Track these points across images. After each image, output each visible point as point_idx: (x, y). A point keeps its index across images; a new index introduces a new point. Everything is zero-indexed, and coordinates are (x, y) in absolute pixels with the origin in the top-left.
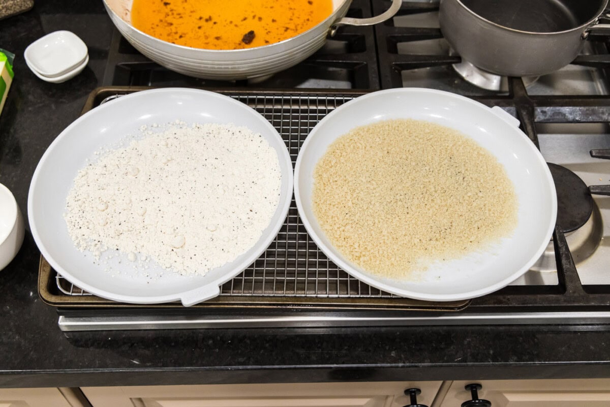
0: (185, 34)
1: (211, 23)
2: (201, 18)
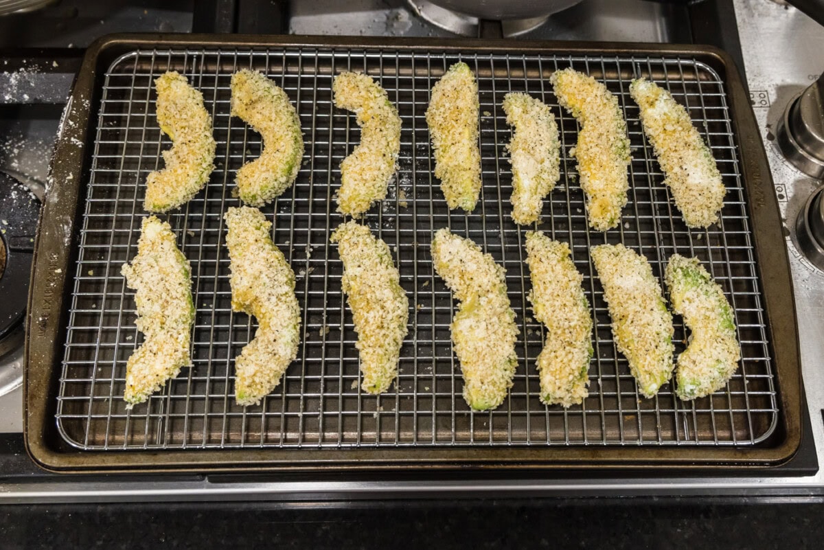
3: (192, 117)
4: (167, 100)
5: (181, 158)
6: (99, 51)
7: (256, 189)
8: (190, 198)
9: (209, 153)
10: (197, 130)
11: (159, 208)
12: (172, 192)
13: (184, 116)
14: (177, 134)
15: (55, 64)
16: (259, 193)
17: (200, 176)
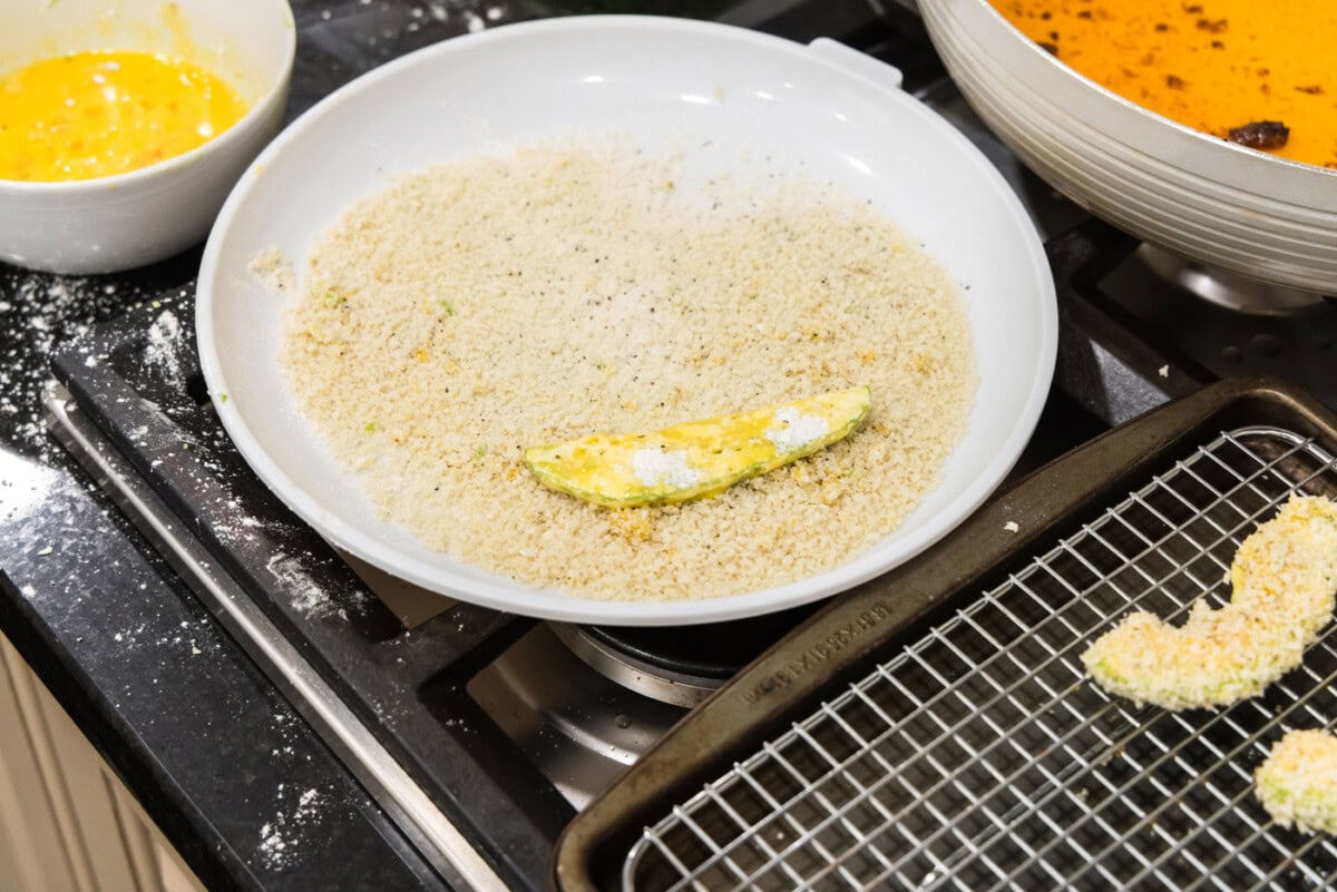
0: (1104, 15)
1: (1206, 37)
2: (1194, 10)
3: (1299, 589)
4: (1283, 534)
5: (1218, 631)
6: (1246, 392)
7: (1296, 785)
8: (1171, 704)
9: (1271, 664)
10: (1288, 614)
11: (1107, 674)
12: (1151, 667)
13: (1286, 577)
14: (1249, 592)
15: (1164, 371)
16: (1298, 795)
17: (1221, 684)
